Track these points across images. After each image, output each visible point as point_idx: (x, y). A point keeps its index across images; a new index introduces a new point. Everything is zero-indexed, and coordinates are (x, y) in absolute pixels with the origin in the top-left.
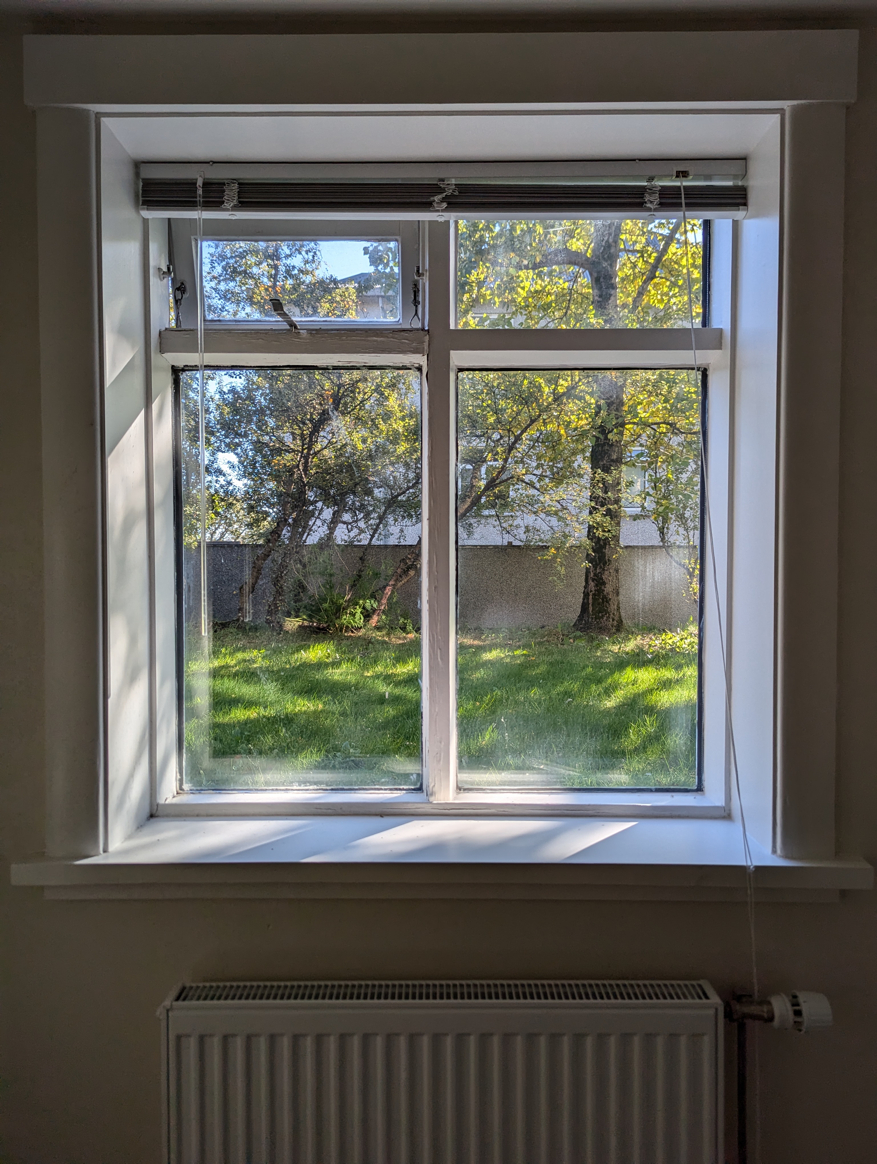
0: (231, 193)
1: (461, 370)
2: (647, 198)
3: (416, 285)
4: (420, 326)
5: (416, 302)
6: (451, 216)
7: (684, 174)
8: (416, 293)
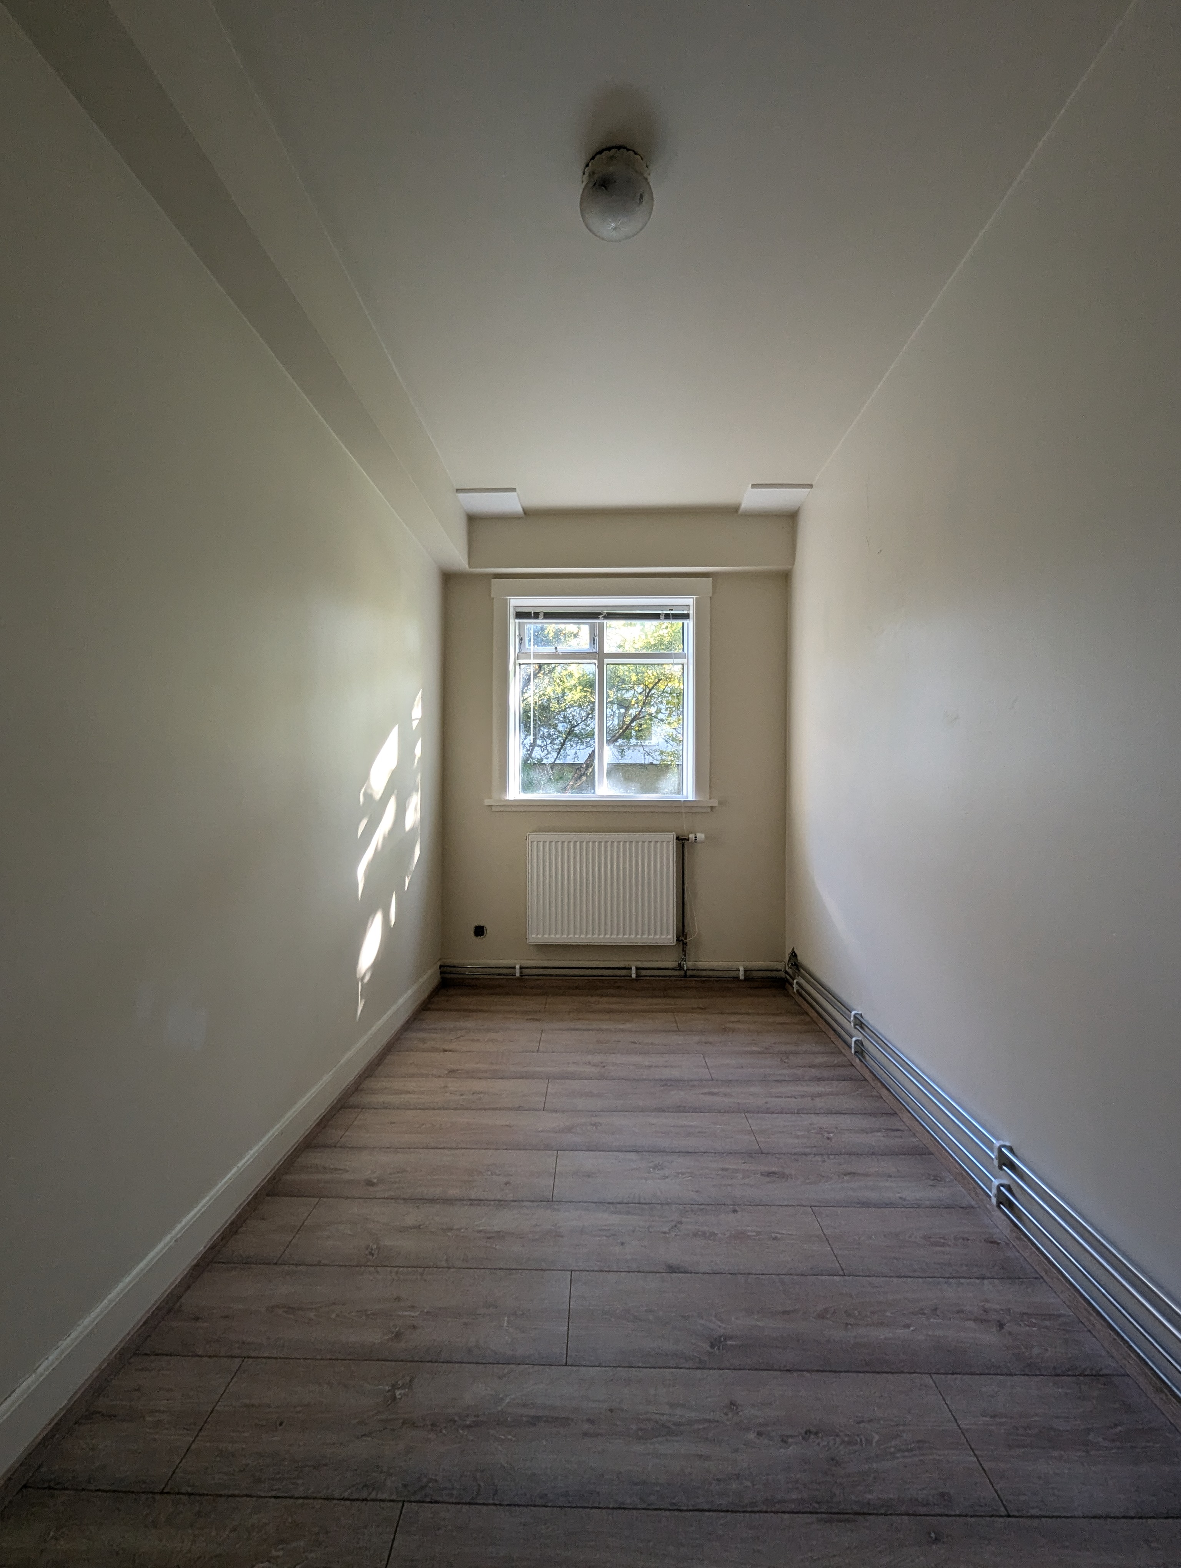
0: (541, 615)
1: (607, 664)
2: (661, 616)
3: (594, 639)
4: (595, 651)
5: (594, 644)
6: (605, 621)
7: (672, 610)
8: (594, 640)
